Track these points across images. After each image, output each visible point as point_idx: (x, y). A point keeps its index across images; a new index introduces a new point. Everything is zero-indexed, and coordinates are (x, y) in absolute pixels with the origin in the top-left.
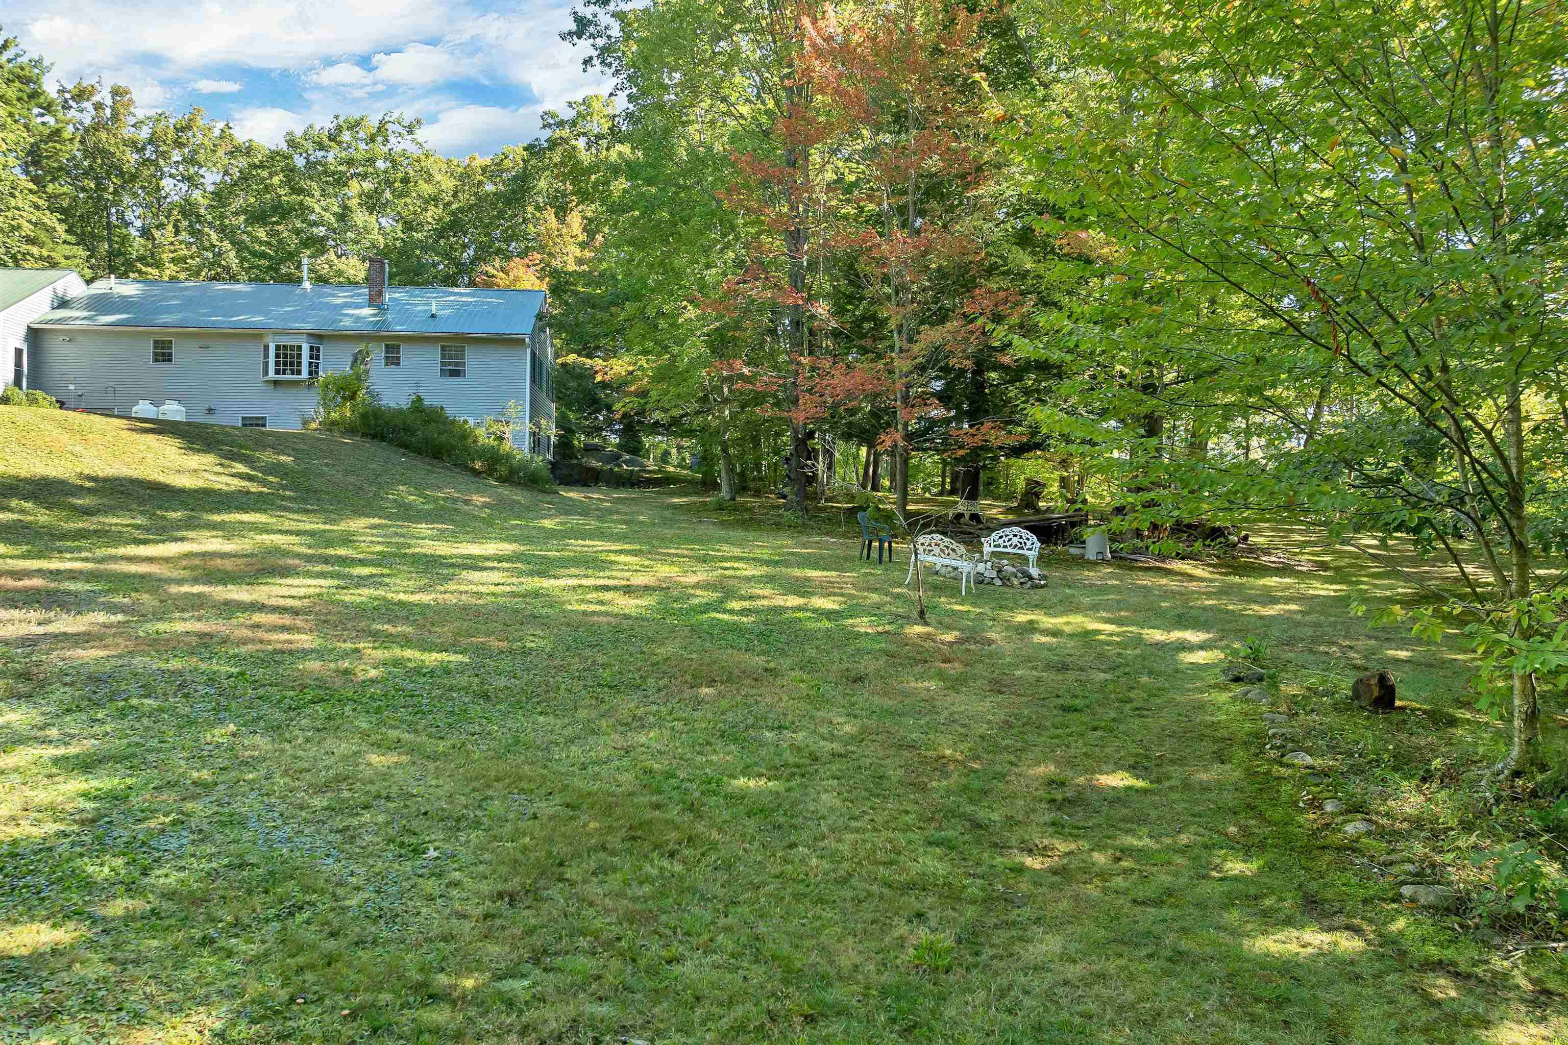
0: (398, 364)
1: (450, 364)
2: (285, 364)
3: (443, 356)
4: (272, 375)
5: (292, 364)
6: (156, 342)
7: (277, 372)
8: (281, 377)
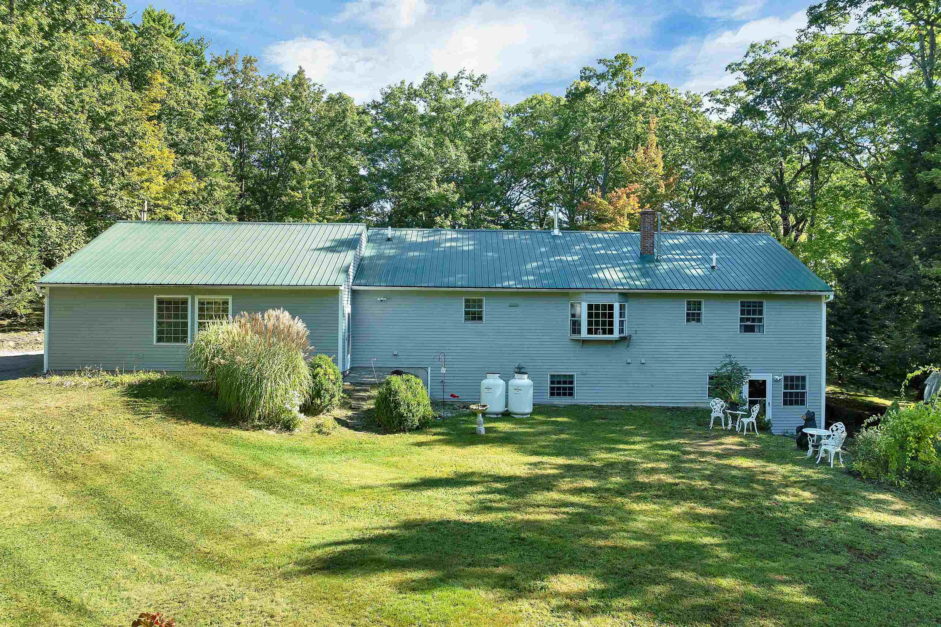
0: (699, 320)
1: (748, 320)
2: (597, 323)
3: (742, 312)
4: (584, 334)
5: (604, 323)
6: (467, 301)
7: (590, 331)
8: (593, 336)
